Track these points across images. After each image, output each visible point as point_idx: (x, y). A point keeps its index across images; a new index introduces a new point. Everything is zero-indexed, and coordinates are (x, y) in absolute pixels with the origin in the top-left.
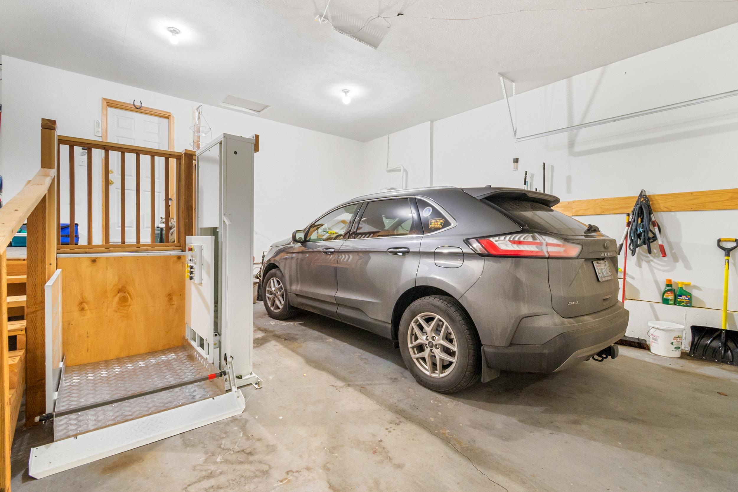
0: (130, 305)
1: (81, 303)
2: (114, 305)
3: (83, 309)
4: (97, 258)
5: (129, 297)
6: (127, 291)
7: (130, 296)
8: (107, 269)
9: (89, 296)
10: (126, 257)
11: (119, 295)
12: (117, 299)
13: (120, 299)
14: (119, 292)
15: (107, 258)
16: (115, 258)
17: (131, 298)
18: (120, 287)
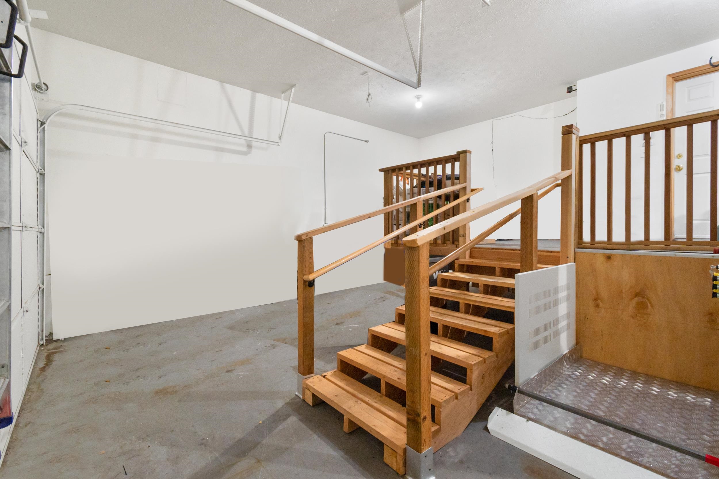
0: (649, 314)
1: (596, 300)
2: (631, 309)
3: (597, 306)
4: (611, 255)
5: (649, 305)
6: (645, 296)
7: (650, 302)
8: (622, 268)
9: (604, 294)
10: (645, 256)
11: (636, 299)
12: (633, 303)
13: (638, 304)
14: (636, 296)
15: (623, 255)
16: (631, 256)
17: (652, 306)
18: (637, 291)
